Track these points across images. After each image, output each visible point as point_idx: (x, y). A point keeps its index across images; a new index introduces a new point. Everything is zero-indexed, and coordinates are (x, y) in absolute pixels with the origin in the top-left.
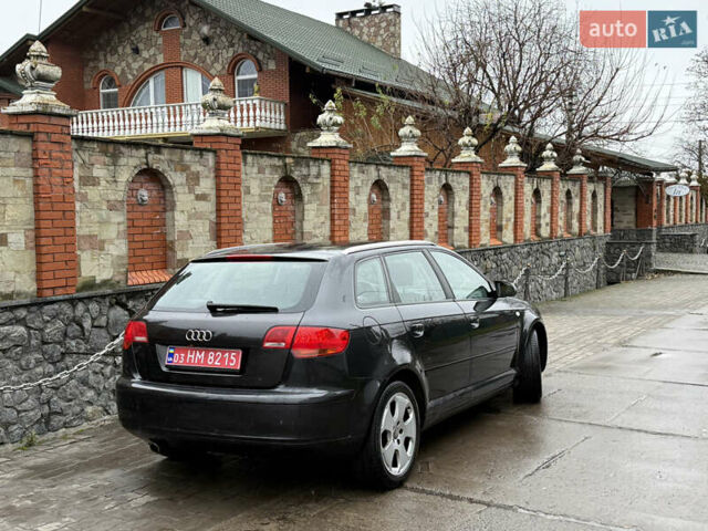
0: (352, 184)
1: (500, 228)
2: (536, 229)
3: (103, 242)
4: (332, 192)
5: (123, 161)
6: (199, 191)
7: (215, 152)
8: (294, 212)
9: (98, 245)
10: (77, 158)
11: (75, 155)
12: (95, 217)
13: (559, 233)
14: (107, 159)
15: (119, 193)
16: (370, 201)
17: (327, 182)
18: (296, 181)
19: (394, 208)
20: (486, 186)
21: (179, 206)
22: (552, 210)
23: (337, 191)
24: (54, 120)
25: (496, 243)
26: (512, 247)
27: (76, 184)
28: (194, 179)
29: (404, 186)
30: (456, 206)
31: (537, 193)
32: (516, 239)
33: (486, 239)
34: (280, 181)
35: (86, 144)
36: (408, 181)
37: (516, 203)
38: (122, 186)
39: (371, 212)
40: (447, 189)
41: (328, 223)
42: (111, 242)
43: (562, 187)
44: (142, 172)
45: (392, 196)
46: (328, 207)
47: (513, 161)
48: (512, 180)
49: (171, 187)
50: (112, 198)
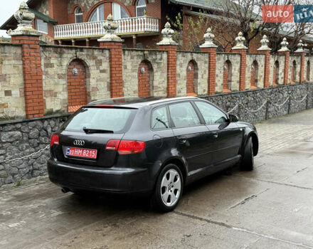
0: (178, 62)
1: (256, 81)
2: (276, 80)
3: (56, 93)
4: (168, 67)
5: (65, 55)
6: (101, 68)
7: (109, 50)
8: (149, 77)
9: (53, 94)
10: (43, 55)
11: (42, 54)
12: (52, 82)
13: (288, 82)
14: (57, 55)
15: (63, 71)
16: (188, 70)
17: (165, 62)
18: (149, 62)
19: (200, 73)
20: (249, 60)
21: (92, 76)
22: (285, 71)
23: (171, 66)
24: (32, 38)
25: (254, 88)
26: (263, 90)
27: (43, 67)
28: (100, 63)
29: (205, 62)
30: (233, 71)
31: (277, 63)
32: (264, 86)
33: (248, 86)
34: (142, 62)
35: (47, 49)
36: (207, 60)
37: (265, 68)
38: (65, 67)
39: (188, 75)
40: (228, 62)
41: (166, 81)
42: (60, 93)
43: (291, 59)
44: (74, 61)
45: (199, 67)
46: (166, 74)
47: (265, 47)
48: (264, 56)
49: (88, 67)
50: (60, 73)
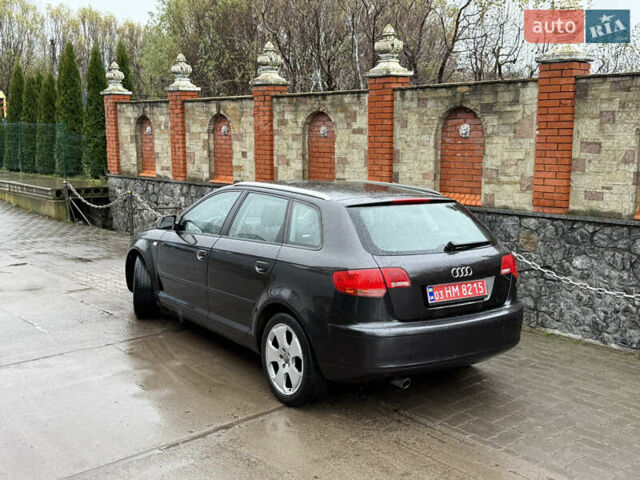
3: (289, 160)
6: (355, 126)
9: (286, 162)
12: (285, 145)
14: (292, 108)
21: (338, 139)
28: (353, 116)
35: (281, 100)
38: (300, 125)
42: (293, 161)
50: (294, 132)
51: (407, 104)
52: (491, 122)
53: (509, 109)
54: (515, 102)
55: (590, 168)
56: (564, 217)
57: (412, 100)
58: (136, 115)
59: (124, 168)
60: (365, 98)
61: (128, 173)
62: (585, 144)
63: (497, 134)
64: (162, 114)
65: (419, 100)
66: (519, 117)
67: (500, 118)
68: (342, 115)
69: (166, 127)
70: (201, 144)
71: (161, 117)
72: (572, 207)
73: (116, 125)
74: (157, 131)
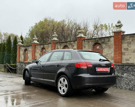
51: (85, 43)
52: (104, 45)
53: (107, 42)
54: (109, 41)
55: (126, 54)
56: (121, 65)
57: (86, 42)
58: (24, 49)
59: (20, 61)
60: (76, 42)
61: (21, 62)
62: (125, 49)
63: (105, 48)
64: (30, 48)
65: (88, 42)
66: (110, 44)
67: (106, 44)
68: (71, 46)
69: (31, 51)
70: (39, 54)
71: (30, 49)
72: (123, 63)
73: (19, 51)
74: (29, 52)
